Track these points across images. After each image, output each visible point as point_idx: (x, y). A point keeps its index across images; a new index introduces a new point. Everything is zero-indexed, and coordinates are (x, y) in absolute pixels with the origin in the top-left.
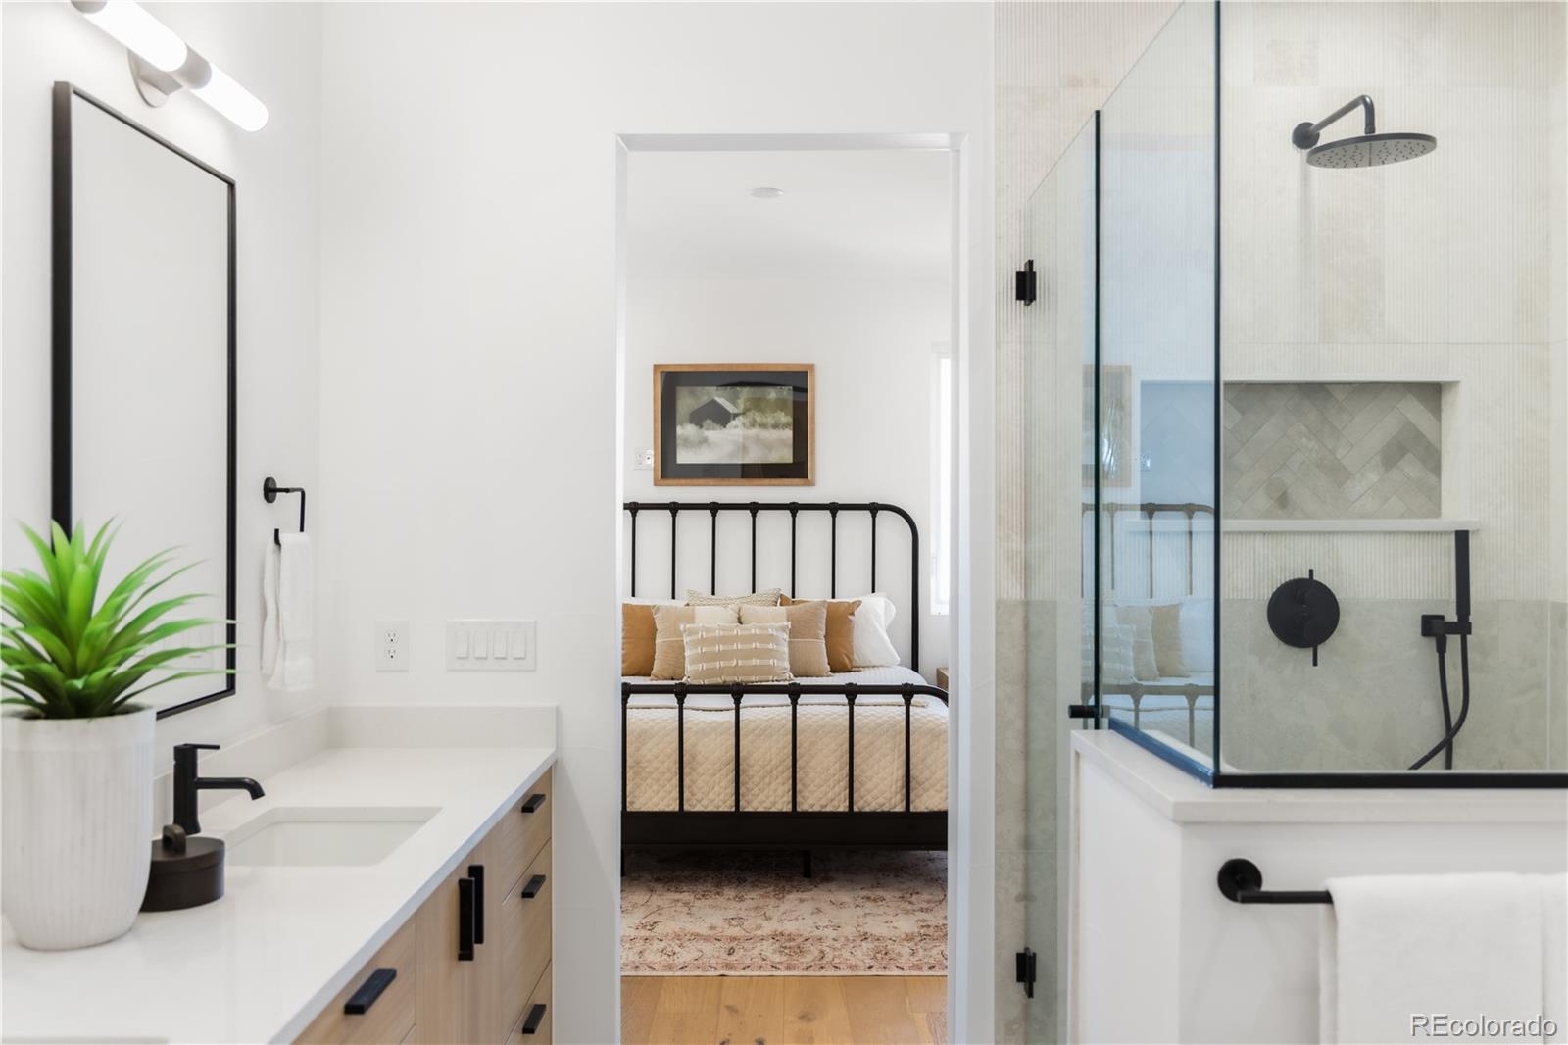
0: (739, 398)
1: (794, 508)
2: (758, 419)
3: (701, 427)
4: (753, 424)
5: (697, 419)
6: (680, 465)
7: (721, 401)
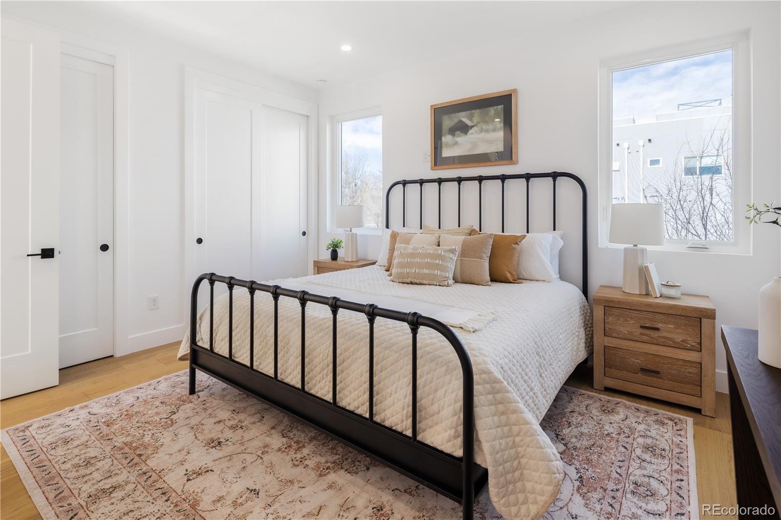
0: (473, 117)
1: (503, 178)
2: (484, 127)
3: (454, 136)
4: (481, 131)
5: (452, 131)
6: (444, 157)
7: (465, 120)
